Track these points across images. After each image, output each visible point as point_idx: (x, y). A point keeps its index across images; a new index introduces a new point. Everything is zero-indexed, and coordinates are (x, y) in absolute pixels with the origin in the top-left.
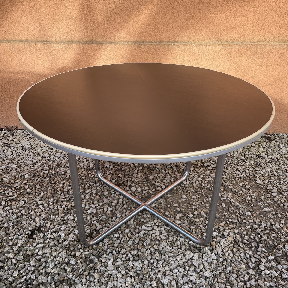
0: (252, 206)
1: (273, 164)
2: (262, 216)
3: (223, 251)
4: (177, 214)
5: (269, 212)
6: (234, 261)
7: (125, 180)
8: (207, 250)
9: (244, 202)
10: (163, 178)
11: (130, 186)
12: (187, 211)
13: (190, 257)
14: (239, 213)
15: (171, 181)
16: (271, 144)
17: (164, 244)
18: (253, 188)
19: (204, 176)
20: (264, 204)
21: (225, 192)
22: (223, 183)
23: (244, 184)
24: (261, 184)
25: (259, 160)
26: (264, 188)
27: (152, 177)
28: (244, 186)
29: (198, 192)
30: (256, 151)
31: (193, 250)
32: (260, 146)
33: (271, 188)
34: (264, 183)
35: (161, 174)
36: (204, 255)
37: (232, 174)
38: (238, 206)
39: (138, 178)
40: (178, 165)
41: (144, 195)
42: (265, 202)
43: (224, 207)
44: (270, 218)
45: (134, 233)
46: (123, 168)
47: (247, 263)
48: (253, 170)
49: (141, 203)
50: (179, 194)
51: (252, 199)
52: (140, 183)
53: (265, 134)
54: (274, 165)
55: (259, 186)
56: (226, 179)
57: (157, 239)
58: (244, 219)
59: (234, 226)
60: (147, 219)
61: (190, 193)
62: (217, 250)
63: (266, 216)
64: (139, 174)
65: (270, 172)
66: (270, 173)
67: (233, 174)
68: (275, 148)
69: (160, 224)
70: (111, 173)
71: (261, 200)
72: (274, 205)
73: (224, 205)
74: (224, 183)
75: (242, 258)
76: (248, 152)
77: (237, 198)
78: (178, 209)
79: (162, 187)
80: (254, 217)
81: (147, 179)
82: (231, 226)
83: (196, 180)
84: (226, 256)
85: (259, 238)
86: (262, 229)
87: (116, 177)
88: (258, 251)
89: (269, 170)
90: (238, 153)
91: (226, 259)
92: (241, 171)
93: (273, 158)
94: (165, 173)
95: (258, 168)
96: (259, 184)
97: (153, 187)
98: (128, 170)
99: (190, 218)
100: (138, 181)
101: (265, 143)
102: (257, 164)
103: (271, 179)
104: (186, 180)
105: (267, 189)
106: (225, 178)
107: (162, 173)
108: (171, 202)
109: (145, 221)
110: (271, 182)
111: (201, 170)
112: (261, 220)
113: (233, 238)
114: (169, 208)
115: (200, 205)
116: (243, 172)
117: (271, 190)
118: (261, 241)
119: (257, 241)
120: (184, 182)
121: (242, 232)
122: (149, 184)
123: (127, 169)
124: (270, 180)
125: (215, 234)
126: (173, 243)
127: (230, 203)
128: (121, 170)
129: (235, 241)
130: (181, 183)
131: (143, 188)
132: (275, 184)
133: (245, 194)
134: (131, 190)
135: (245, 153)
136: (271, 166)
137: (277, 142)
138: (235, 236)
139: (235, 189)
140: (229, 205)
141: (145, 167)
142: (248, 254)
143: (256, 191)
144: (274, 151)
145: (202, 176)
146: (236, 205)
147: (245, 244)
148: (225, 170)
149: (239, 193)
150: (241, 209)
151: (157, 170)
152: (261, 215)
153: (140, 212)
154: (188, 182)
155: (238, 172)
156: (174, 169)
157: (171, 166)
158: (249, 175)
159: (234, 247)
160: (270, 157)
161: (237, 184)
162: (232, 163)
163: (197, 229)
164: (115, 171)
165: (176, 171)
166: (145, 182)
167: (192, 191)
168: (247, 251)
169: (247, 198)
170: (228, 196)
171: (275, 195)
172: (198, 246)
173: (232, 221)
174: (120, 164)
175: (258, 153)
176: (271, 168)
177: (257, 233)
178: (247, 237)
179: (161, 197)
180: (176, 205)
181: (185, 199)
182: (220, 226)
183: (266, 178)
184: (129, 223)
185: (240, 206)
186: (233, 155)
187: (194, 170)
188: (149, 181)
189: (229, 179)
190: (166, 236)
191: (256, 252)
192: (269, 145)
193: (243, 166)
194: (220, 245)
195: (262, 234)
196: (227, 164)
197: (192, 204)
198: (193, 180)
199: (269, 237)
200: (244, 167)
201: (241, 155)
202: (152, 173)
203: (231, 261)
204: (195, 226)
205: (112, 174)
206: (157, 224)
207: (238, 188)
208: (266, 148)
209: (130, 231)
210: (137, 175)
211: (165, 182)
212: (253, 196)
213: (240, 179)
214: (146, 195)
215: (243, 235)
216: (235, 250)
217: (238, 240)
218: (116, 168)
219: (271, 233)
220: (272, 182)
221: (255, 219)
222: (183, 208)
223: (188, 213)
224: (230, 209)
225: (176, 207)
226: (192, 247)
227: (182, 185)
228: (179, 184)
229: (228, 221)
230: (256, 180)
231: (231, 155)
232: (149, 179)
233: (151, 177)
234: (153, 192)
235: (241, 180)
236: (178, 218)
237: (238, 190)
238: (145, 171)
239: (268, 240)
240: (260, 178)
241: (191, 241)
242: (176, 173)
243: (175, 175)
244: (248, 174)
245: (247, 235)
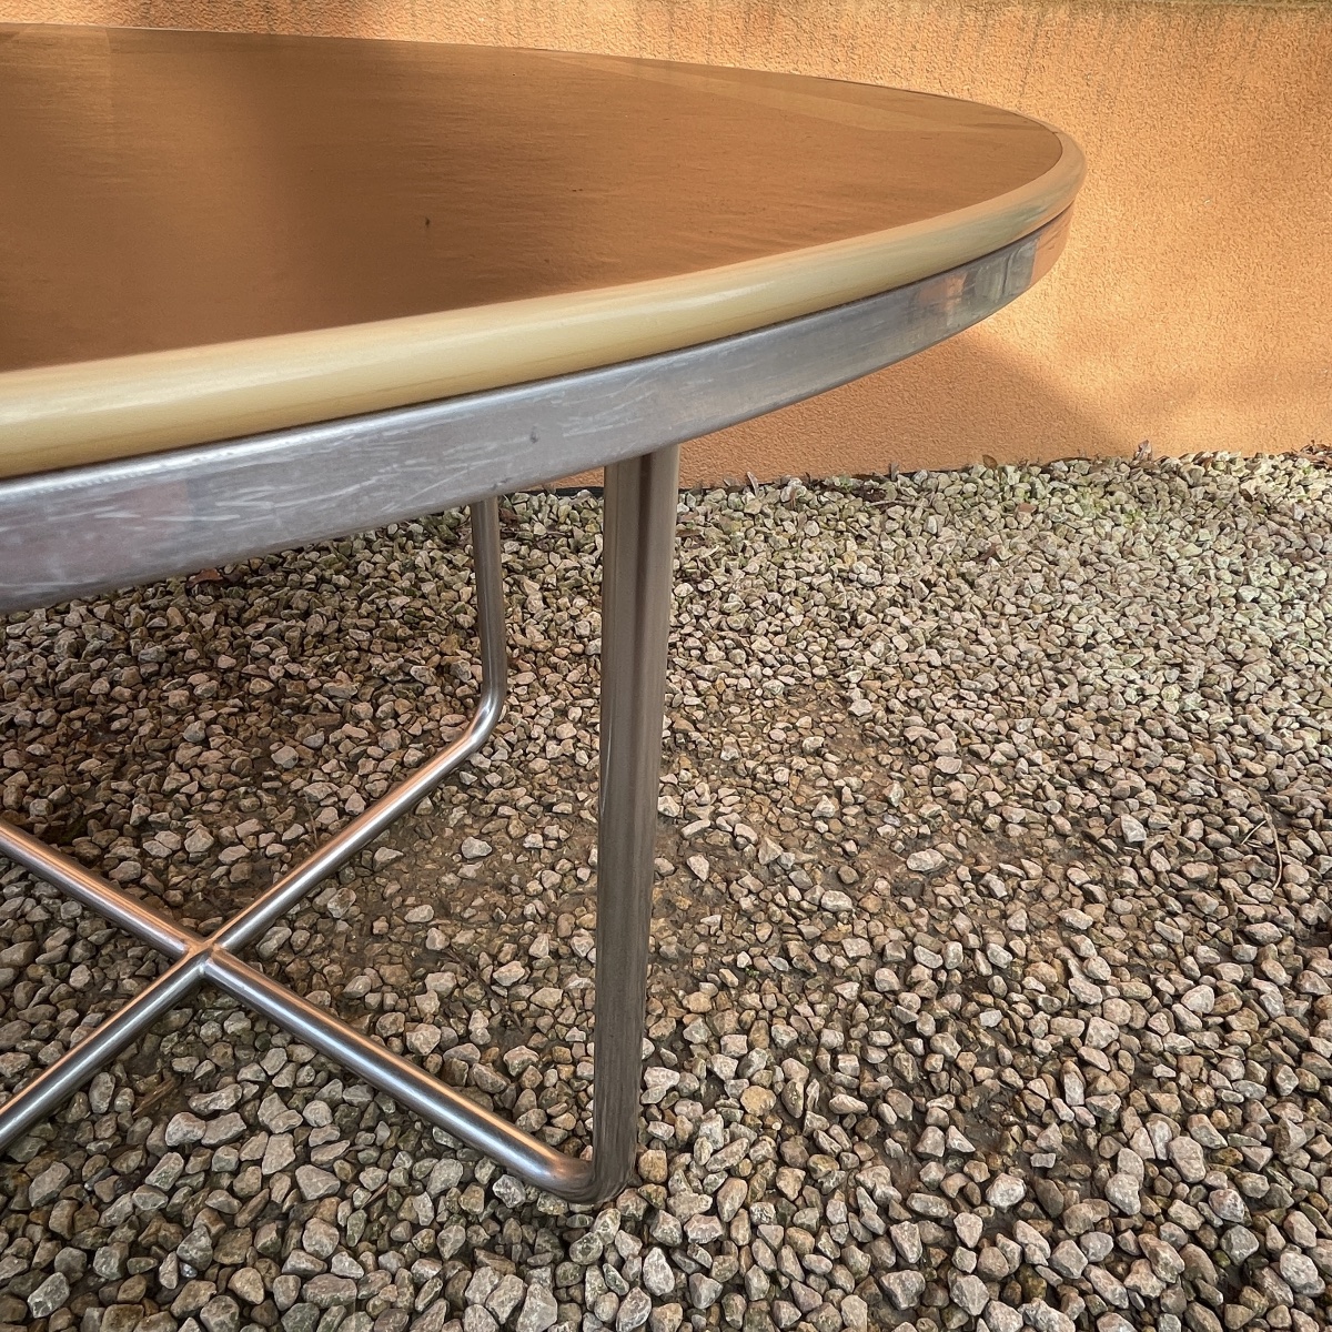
0: (851, 847)
1: (915, 609)
2: (911, 904)
3: (714, 1211)
4: (423, 978)
5: (941, 872)
6: (791, 1279)
7: (116, 791)
8: (613, 1229)
9: (807, 829)
10: (357, 750)
11: (145, 828)
12: (490, 941)
13: (496, 1318)
14: (784, 903)
15: (402, 764)
16: (889, 518)
17: (319, 1236)
18: (840, 742)
19: (590, 708)
20: (907, 831)
21: (704, 787)
22: (686, 735)
23: (795, 728)
24: (873, 720)
25: (847, 597)
26: (892, 735)
27: (294, 753)
28: (794, 738)
29: (555, 809)
30: (830, 557)
31: (524, 1241)
32: (842, 532)
33: (928, 733)
34: (889, 711)
35: (348, 728)
36: (593, 1276)
37: (729, 681)
38: (777, 861)
39: (201, 768)
40: (449, 665)
41: (228, 873)
42: (910, 817)
43: (704, 878)
44: (953, 911)
45: (104, 1190)
46: (121, 716)
47: (876, 1269)
48: (828, 649)
49: (183, 941)
50: (448, 832)
51: (843, 805)
52: (212, 800)
53: (858, 477)
54: (919, 613)
55: (864, 730)
56: (700, 714)
57: (269, 1201)
58: (818, 939)
59: (770, 1001)
60: (221, 1053)
61: (509, 817)
62: (679, 1211)
63: (928, 897)
64: (214, 742)
65: (907, 650)
66: (907, 658)
67: (734, 681)
68: (908, 535)
69: (305, 1075)
70: (31, 757)
71: (891, 805)
72: (956, 826)
73: (700, 864)
74: (694, 735)
75: (842, 1241)
76: (791, 564)
77: (765, 810)
78: (437, 940)
79: (348, 807)
80: (867, 916)
81: (258, 770)
82: (752, 999)
83: (543, 737)
84: (740, 1248)
85: (914, 1054)
86: (923, 993)
87: (57, 781)
88: (924, 1159)
89: (901, 642)
90: (747, 573)
91: (743, 1271)
92: (769, 659)
93: (907, 582)
94: (373, 718)
95: (849, 636)
96: (863, 719)
97: (291, 811)
98: (145, 730)
99: (504, 993)
100: (201, 788)
101: (863, 517)
102: (839, 620)
103: (917, 686)
104: (492, 746)
105: (906, 739)
106: (698, 707)
107: (358, 722)
108: (392, 897)
109: (207, 1067)
110: (917, 700)
111: (572, 677)
112: (910, 930)
113: (772, 1087)
114: (380, 937)
115: (570, 884)
116: (782, 663)
117: (928, 741)
118: (933, 1079)
119: (910, 1079)
120: (477, 759)
121: (819, 1034)
122: (266, 799)
123: (141, 723)
124: (914, 693)
125: (661, 1080)
126: (385, 1209)
127: (735, 845)
128: (108, 731)
129: (783, 1107)
130: (464, 763)
131: (226, 832)
132: (938, 710)
133: (805, 780)
134: (144, 854)
135: (782, 572)
136: (906, 621)
137: (914, 508)
138: (780, 1075)
139: (751, 764)
140: (727, 859)
141: (257, 697)
142: (871, 1193)
143: (857, 756)
144: (908, 550)
145: (576, 713)
146: (765, 858)
147: (848, 1122)
148: (694, 665)
149: (774, 782)
150: (792, 875)
151: (326, 709)
152: (904, 900)
153: (177, 1003)
154: (502, 754)
155: (755, 668)
156: (427, 692)
157: (408, 674)
158: (814, 676)
159: (781, 1161)
160: (896, 579)
161: (759, 733)
162: (723, 624)
163: (547, 1065)
164: (67, 745)
165: (440, 697)
166: (242, 789)
167: (521, 803)
168: (860, 1177)
169: (820, 806)
170: (722, 809)
171: (949, 771)
172: (550, 1206)
173: (752, 967)
174: (107, 695)
175: (838, 565)
176: (905, 629)
177: (901, 1024)
178: (849, 1063)
179: (333, 875)
180: (422, 913)
181: (479, 865)
182: (689, 1012)
183: (894, 682)
184: (76, 1111)
185: (789, 859)
186: (725, 584)
187: (536, 684)
188: (270, 779)
189: (716, 707)
190: (337, 1166)
191: (916, 1164)
192: (882, 525)
193: (776, 634)
194: (698, 1165)
195: (928, 1027)
196: (699, 634)
197: (523, 889)
198: (530, 738)
199: (967, 1038)
200: (781, 640)
201: (761, 581)
202: (297, 726)
203: (773, 1277)
204: (536, 1040)
205: (40, 761)
206: (283, 1081)
207: (766, 752)
208: (873, 540)
209: (75, 1178)
210: (198, 749)
211: (365, 771)
212: (846, 791)
213: (768, 704)
214: (240, 872)
215: (825, 1058)
216: (790, 1182)
217: (801, 1103)
218: (78, 724)
219: (972, 1007)
220: (923, 702)
221: (876, 927)
222: (465, 923)
223: (494, 957)
224: (734, 886)
225: (426, 926)
226: (511, 1227)
227: (468, 777)
228: (450, 776)
229: (733, 967)
230: (846, 701)
231: (716, 585)
232: (274, 766)
233: (284, 755)
234: (287, 844)
235: (775, 706)
236: (429, 1004)
237: (768, 764)
238: (252, 718)
239: (967, 1061)
240: (868, 687)
241: (505, 1173)
242: (436, 711)
243: (430, 725)
244: (805, 674)
245: (846, 1049)
